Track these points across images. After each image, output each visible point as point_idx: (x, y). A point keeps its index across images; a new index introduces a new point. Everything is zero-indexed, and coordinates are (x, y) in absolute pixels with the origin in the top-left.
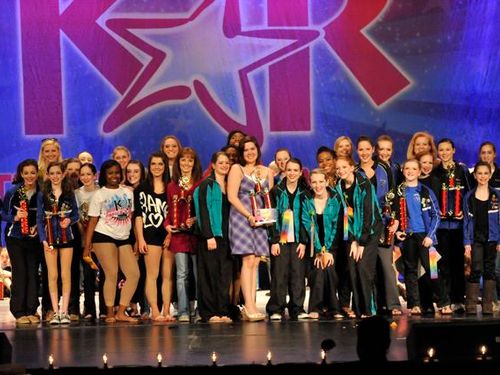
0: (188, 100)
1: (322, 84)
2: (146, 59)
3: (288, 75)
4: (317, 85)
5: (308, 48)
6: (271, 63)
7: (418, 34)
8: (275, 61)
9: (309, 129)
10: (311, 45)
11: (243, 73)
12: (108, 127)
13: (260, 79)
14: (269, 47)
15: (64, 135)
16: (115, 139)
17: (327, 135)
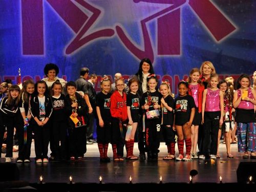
0: (112, 37)
1: (187, 29)
2: (90, 14)
3: (168, 24)
4: (184, 30)
5: (179, 9)
6: (158, 17)
7: (241, 2)
8: (161, 16)
9: (179, 54)
10: (181, 7)
11: (143, 22)
12: (68, 52)
13: (152, 26)
14: (158, 8)
15: (44, 55)
16: (72, 58)
17: (189, 58)
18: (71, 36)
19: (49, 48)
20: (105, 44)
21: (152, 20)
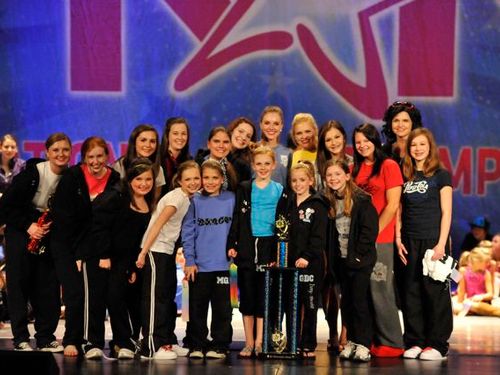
0: (288, 51)
1: (472, 34)
4: (465, 34)
6: (403, 3)
8: (408, 1)
9: (451, 94)
11: (364, 17)
12: (181, 84)
13: (386, 25)
15: (122, 93)
16: (191, 100)
17: (474, 104)
18: (188, 47)
19: (134, 75)
20: (270, 67)
21: (385, 12)
